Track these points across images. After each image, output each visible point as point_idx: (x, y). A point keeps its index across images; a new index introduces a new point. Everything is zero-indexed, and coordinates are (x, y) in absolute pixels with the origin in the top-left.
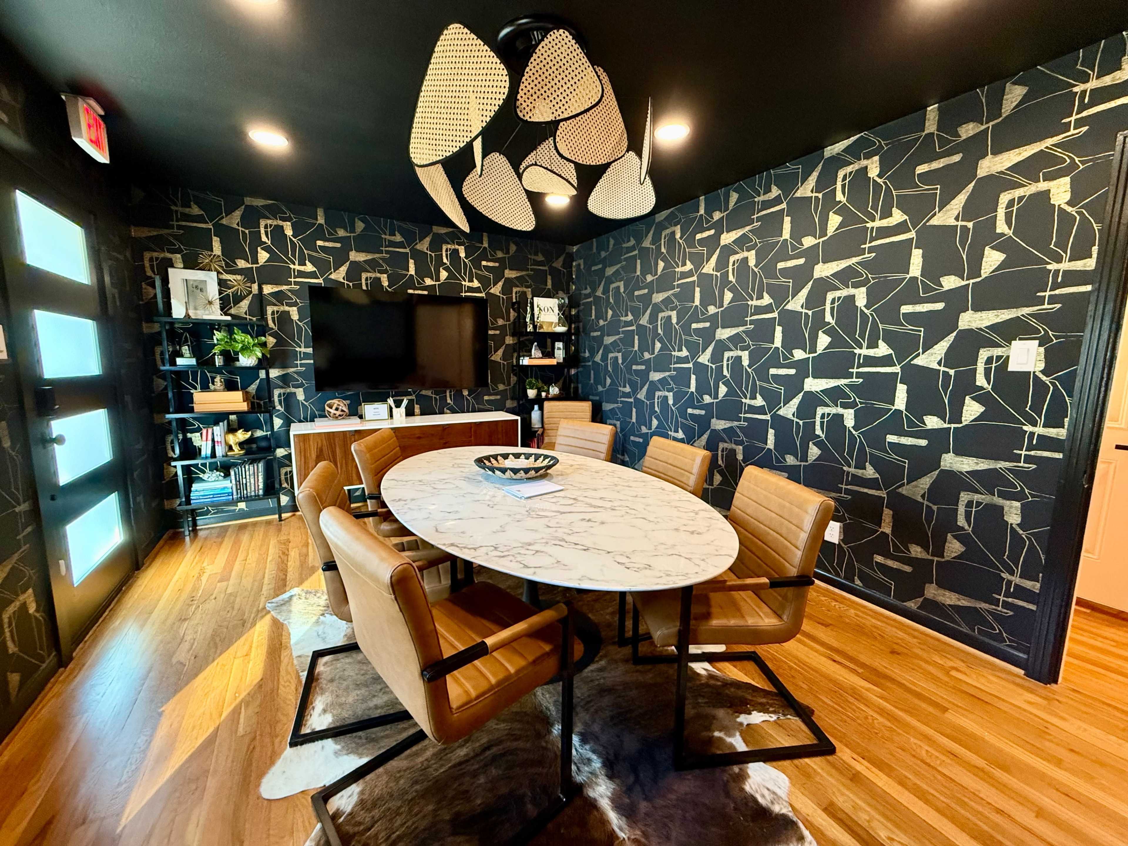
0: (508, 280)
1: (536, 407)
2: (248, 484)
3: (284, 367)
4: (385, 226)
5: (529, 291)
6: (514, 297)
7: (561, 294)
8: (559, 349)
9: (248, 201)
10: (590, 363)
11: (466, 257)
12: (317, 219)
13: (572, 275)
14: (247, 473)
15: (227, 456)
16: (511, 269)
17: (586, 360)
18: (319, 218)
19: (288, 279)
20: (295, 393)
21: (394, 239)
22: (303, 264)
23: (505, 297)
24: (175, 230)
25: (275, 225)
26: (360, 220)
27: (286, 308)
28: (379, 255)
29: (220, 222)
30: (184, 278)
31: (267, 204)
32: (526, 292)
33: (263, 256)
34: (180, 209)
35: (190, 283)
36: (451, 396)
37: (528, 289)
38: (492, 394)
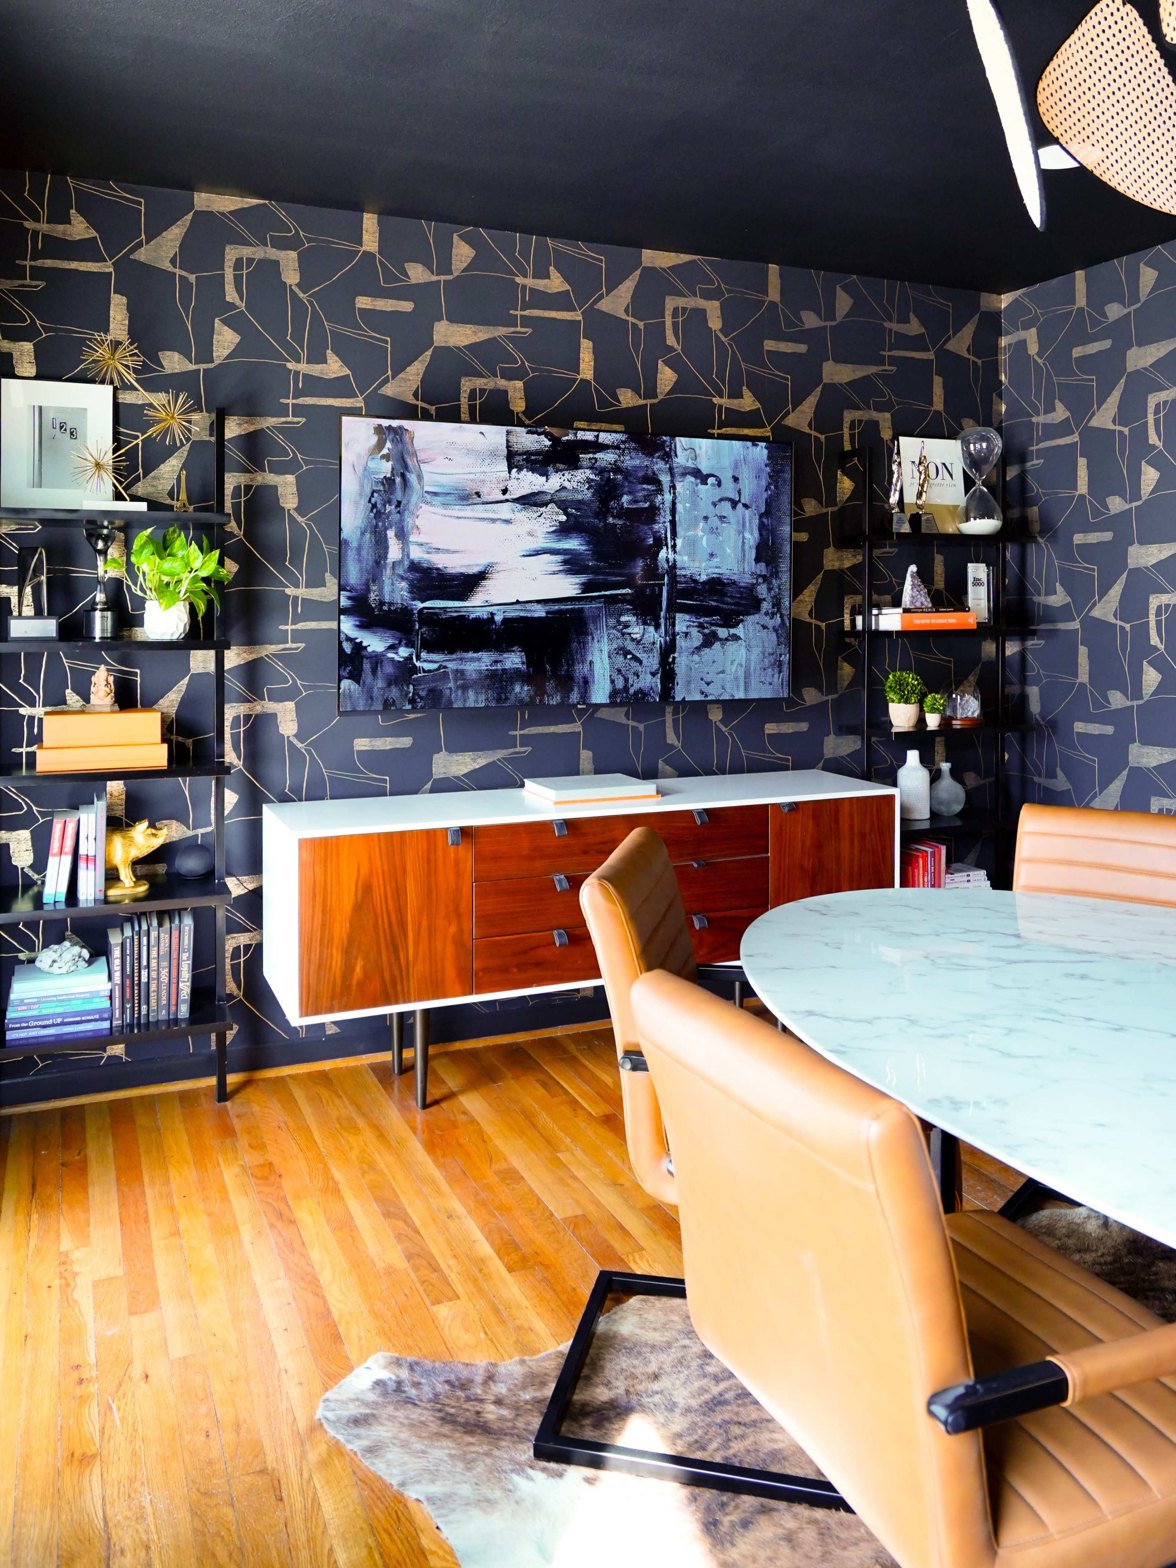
0: (830, 389)
1: (913, 756)
2: (153, 987)
3: (251, 640)
4: (525, 254)
5: (885, 420)
6: (846, 437)
7: (970, 427)
8: (977, 582)
9: (203, 200)
10: (1075, 625)
11: (725, 330)
12: (360, 242)
13: (997, 374)
14: (154, 954)
15: (106, 901)
16: (838, 360)
17: (1050, 616)
18: (365, 237)
19: (281, 401)
20: (274, 716)
21: (545, 286)
22: (318, 358)
23: (822, 437)
24: (28, 281)
25: (259, 260)
26: (466, 239)
27: (270, 478)
28: (505, 329)
29: (132, 257)
30: (37, 404)
31: (246, 206)
32: (878, 423)
33: (226, 340)
34: (43, 228)
35: (49, 415)
36: (675, 723)
37: (882, 415)
38: (786, 719)
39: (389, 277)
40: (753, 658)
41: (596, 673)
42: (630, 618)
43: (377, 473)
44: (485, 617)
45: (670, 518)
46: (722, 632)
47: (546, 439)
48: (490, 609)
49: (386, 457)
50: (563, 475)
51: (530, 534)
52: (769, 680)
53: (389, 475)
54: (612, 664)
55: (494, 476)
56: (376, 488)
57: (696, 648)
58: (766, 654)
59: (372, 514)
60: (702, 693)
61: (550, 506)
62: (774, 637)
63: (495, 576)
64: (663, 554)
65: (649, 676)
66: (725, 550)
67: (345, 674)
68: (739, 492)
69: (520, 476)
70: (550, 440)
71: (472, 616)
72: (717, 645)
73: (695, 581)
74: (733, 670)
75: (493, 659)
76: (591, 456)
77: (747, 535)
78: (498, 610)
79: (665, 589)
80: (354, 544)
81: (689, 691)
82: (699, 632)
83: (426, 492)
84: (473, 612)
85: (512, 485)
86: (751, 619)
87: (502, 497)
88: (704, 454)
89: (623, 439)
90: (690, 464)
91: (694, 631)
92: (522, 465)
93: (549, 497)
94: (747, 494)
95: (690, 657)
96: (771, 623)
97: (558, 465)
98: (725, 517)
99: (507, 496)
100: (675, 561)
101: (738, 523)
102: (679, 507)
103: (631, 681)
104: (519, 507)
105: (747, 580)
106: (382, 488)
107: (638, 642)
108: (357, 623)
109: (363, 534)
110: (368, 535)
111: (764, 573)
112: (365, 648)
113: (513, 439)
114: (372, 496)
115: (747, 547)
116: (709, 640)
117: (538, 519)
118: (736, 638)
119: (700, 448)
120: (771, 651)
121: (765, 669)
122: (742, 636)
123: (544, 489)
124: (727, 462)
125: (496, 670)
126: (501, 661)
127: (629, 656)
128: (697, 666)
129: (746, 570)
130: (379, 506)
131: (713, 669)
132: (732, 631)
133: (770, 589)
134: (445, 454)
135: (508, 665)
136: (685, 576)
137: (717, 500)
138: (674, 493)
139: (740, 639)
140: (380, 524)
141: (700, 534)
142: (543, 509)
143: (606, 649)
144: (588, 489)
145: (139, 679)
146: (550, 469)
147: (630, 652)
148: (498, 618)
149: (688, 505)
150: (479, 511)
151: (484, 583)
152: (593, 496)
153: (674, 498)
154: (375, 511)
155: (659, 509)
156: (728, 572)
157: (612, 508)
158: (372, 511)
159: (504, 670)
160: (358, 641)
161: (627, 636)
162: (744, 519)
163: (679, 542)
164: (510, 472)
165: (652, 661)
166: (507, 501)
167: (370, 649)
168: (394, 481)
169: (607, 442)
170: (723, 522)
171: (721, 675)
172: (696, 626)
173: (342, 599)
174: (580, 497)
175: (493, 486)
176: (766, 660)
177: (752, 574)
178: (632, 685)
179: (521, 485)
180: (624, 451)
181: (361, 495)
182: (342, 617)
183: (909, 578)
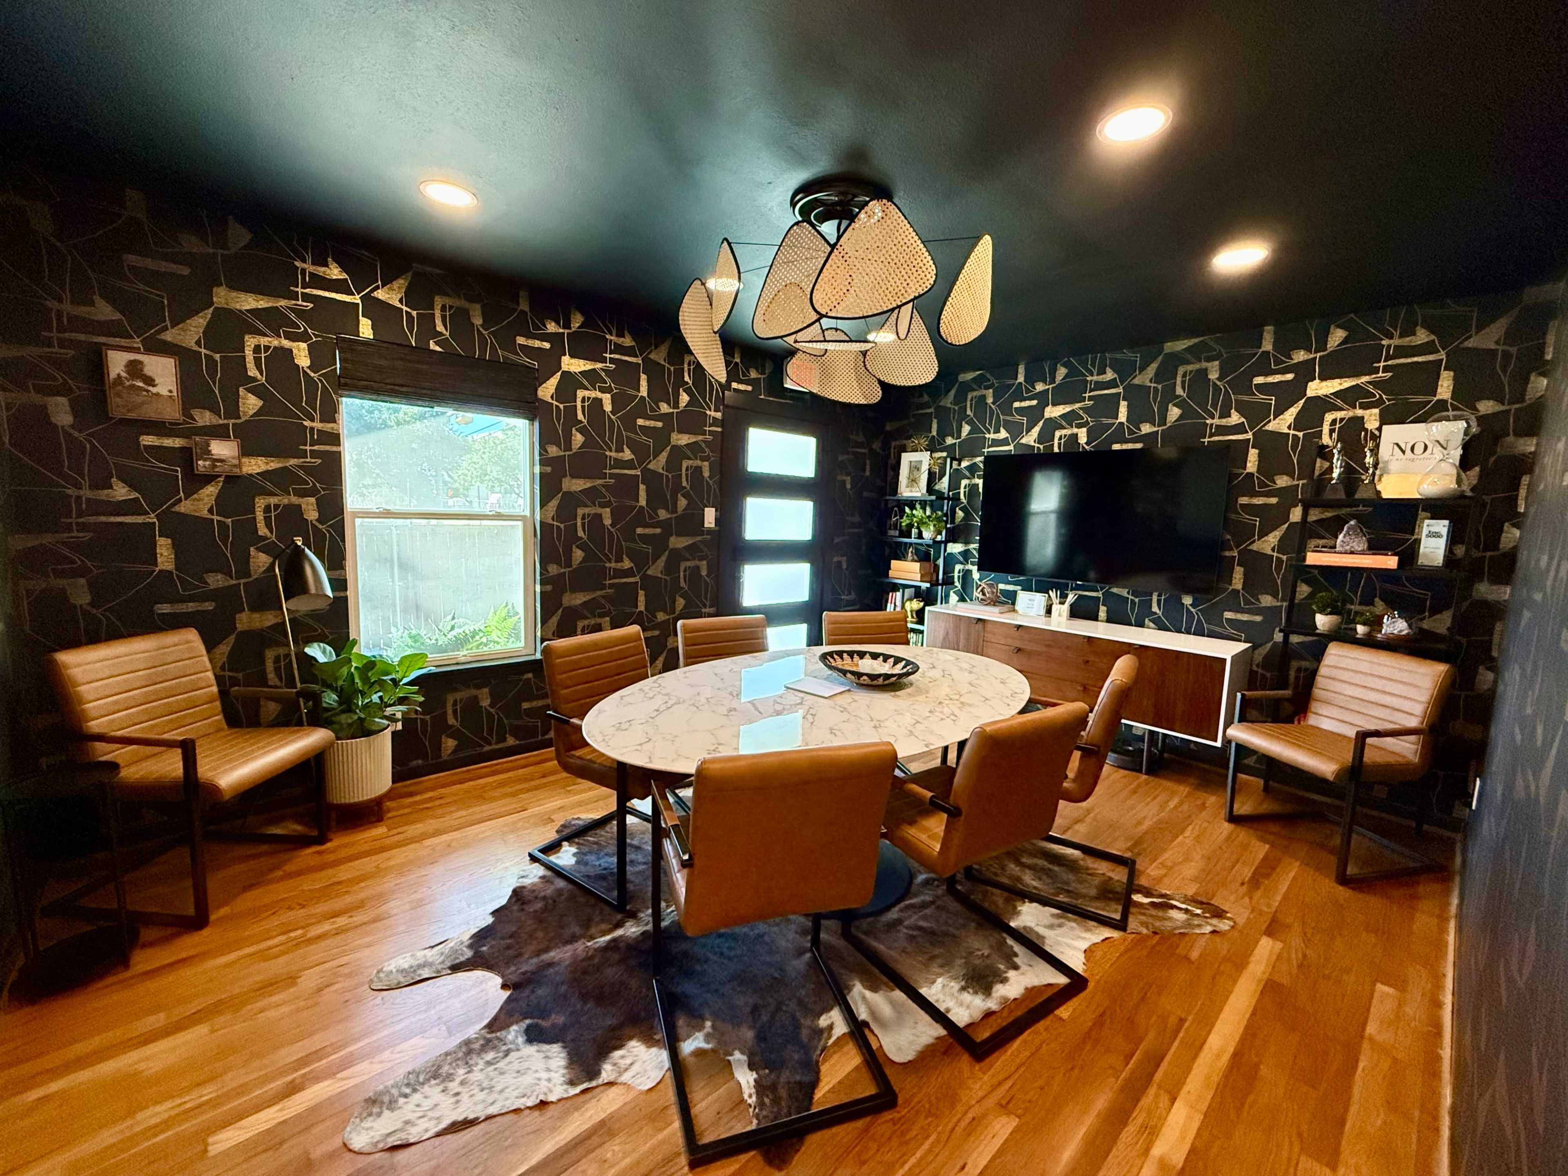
4: (1093, 364)
5: (1372, 415)
6: (1326, 432)
11: (1221, 378)
12: (1017, 379)
18: (1019, 376)
19: (982, 450)
20: (972, 571)
21: (1103, 378)
23: (1300, 434)
25: (979, 396)
26: (1063, 365)
27: (976, 481)
28: (1079, 404)
29: (939, 404)
30: (910, 461)
31: (976, 376)
32: (1363, 418)
33: (966, 429)
34: (916, 400)
35: (913, 464)
36: (1159, 601)
37: (1368, 412)
38: (1243, 611)
39: (1028, 391)
183: (1345, 529)
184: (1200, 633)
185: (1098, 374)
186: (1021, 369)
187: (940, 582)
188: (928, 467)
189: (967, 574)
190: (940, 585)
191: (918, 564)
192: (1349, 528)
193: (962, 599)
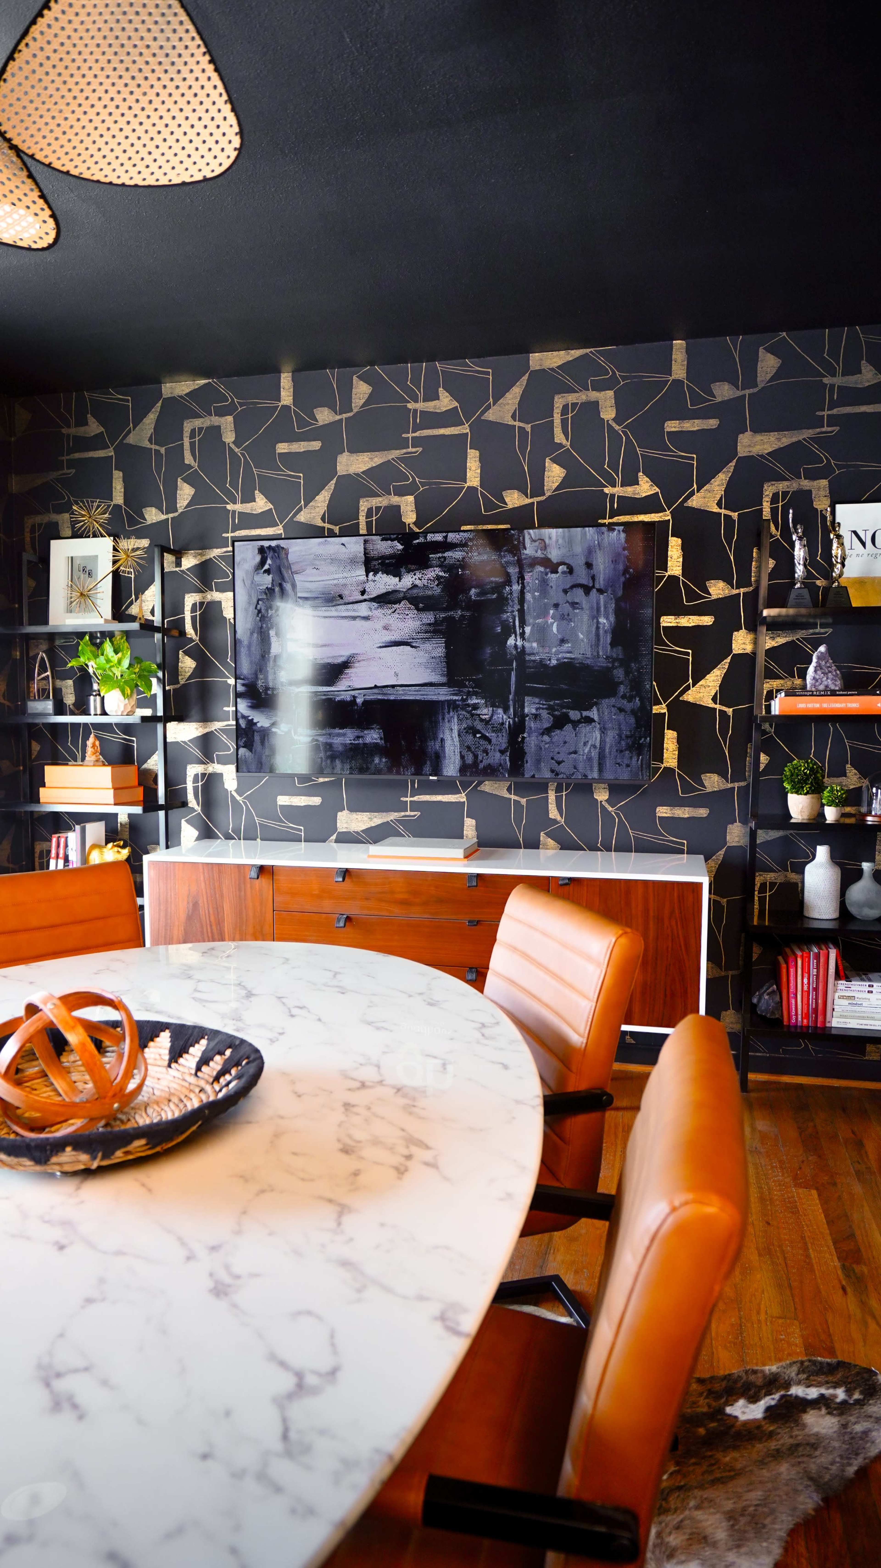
0: (748, 462)
1: (822, 851)
3: (205, 717)
5: (820, 488)
6: (766, 509)
9: (168, 389)
11: (618, 419)
12: (279, 398)
16: (758, 430)
18: (283, 393)
19: (223, 535)
20: (221, 775)
21: (435, 407)
22: (249, 498)
23: (735, 515)
24: (65, 471)
25: (207, 428)
26: (362, 378)
27: (215, 596)
28: (398, 451)
29: (124, 442)
30: (70, 556)
31: (197, 387)
32: (810, 492)
33: (185, 493)
34: (73, 431)
35: (77, 563)
36: (558, 800)
37: (816, 483)
38: (682, 803)
39: (302, 423)
40: (608, 740)
41: (447, 749)
42: (479, 701)
43: (261, 585)
44: (349, 699)
45: (519, 607)
46: (574, 715)
47: (398, 544)
48: (353, 693)
49: (268, 572)
50: (415, 575)
51: (386, 628)
52: (626, 761)
53: (270, 586)
54: (462, 742)
55: (354, 580)
56: (260, 597)
57: (546, 729)
58: (623, 736)
59: (258, 618)
60: (552, 771)
61: (403, 602)
62: (632, 720)
63: (357, 665)
64: (511, 641)
65: (498, 754)
66: (577, 636)
67: (241, 743)
68: (593, 578)
69: (376, 578)
70: (402, 545)
71: (338, 699)
72: (568, 727)
73: (546, 666)
74: (586, 751)
75: (356, 734)
76: (440, 555)
77: (602, 620)
78: (359, 694)
79: (513, 674)
80: (246, 643)
81: (539, 769)
82: (548, 714)
83: (299, 598)
84: (338, 696)
85: (369, 587)
86: (605, 702)
87: (361, 598)
88: (554, 544)
89: (471, 536)
90: (539, 554)
91: (544, 714)
92: (378, 569)
93: (402, 595)
94: (601, 579)
95: (540, 738)
96: (628, 706)
97: (409, 566)
98: (577, 603)
99: (365, 597)
100: (523, 647)
101: (591, 608)
102: (528, 596)
103: (480, 758)
104: (376, 605)
105: (602, 663)
106: (265, 597)
107: (487, 722)
108: (249, 704)
109: (252, 634)
110: (255, 635)
111: (620, 657)
112: (256, 724)
113: (370, 546)
114: (258, 603)
115: (601, 632)
116: (560, 722)
117: (393, 615)
118: (589, 720)
119: (550, 538)
120: (628, 733)
121: (621, 751)
122: (596, 718)
123: (397, 588)
124: (578, 549)
125: (359, 744)
126: (362, 737)
127: (478, 735)
128: (547, 746)
129: (601, 653)
130: (263, 611)
131: (565, 749)
132: (585, 713)
133: (627, 673)
134: (313, 564)
135: (368, 740)
136: (534, 661)
137: (568, 586)
138: (523, 583)
139: (594, 721)
140: (264, 625)
141: (550, 621)
142: (397, 606)
143: (456, 728)
144: (437, 585)
145: (135, 745)
146: (403, 570)
147: (479, 732)
148: (359, 701)
149: (536, 594)
150: (343, 610)
151: (347, 671)
152: (442, 592)
153: (523, 587)
154: (260, 615)
155: (507, 599)
156: (580, 656)
157: (461, 601)
158: (258, 616)
159: (365, 744)
160: (250, 718)
161: (477, 718)
162: (598, 604)
163: (528, 630)
164: (367, 576)
165: (501, 740)
166: (365, 600)
167: (259, 725)
168: (274, 590)
169: (455, 541)
170: (574, 608)
171: (573, 755)
172: (546, 709)
173: (238, 686)
174: (430, 593)
175: (354, 588)
176: (623, 743)
177: (607, 658)
178: (481, 761)
179: (377, 586)
180: (471, 548)
181: (249, 603)
182: (238, 700)
183: (815, 660)
184: (623, 847)
185: (425, 400)
186: (286, 380)
187: (162, 801)
188: (110, 568)
189: (210, 783)
190: (161, 808)
191: (108, 770)
192: (819, 658)
193: (207, 833)
